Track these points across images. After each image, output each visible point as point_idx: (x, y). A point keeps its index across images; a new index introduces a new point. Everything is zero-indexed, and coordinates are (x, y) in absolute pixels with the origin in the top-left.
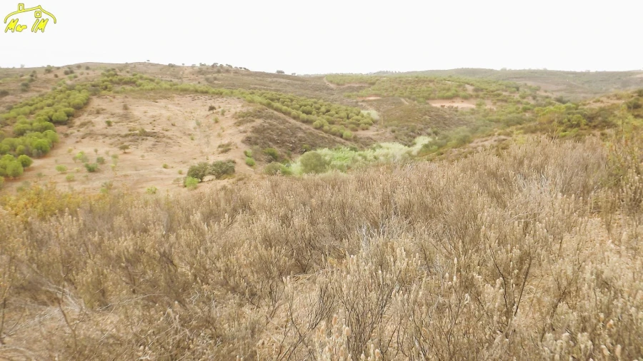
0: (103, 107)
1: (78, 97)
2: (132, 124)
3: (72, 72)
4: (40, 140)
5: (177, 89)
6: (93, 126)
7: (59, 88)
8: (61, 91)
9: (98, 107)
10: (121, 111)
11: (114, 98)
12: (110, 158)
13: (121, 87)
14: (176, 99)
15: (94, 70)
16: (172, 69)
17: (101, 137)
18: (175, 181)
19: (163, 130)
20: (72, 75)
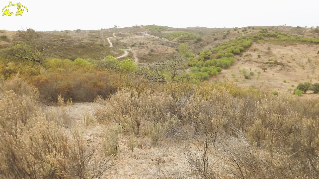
0: (258, 48)
1: (247, 43)
2: (271, 58)
3: (246, 30)
4: (227, 61)
5: (300, 40)
6: (251, 57)
7: (239, 38)
8: (239, 39)
9: (255, 48)
10: (266, 50)
11: (264, 43)
12: (256, 73)
13: (268, 38)
14: (298, 46)
15: (256, 30)
16: (298, 29)
17: (254, 62)
18: (289, 90)
19: (287, 62)
20: (246, 32)
